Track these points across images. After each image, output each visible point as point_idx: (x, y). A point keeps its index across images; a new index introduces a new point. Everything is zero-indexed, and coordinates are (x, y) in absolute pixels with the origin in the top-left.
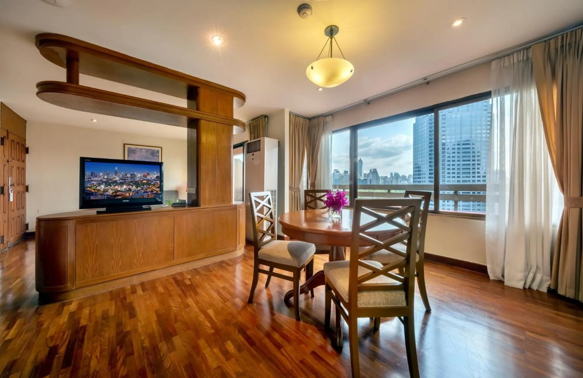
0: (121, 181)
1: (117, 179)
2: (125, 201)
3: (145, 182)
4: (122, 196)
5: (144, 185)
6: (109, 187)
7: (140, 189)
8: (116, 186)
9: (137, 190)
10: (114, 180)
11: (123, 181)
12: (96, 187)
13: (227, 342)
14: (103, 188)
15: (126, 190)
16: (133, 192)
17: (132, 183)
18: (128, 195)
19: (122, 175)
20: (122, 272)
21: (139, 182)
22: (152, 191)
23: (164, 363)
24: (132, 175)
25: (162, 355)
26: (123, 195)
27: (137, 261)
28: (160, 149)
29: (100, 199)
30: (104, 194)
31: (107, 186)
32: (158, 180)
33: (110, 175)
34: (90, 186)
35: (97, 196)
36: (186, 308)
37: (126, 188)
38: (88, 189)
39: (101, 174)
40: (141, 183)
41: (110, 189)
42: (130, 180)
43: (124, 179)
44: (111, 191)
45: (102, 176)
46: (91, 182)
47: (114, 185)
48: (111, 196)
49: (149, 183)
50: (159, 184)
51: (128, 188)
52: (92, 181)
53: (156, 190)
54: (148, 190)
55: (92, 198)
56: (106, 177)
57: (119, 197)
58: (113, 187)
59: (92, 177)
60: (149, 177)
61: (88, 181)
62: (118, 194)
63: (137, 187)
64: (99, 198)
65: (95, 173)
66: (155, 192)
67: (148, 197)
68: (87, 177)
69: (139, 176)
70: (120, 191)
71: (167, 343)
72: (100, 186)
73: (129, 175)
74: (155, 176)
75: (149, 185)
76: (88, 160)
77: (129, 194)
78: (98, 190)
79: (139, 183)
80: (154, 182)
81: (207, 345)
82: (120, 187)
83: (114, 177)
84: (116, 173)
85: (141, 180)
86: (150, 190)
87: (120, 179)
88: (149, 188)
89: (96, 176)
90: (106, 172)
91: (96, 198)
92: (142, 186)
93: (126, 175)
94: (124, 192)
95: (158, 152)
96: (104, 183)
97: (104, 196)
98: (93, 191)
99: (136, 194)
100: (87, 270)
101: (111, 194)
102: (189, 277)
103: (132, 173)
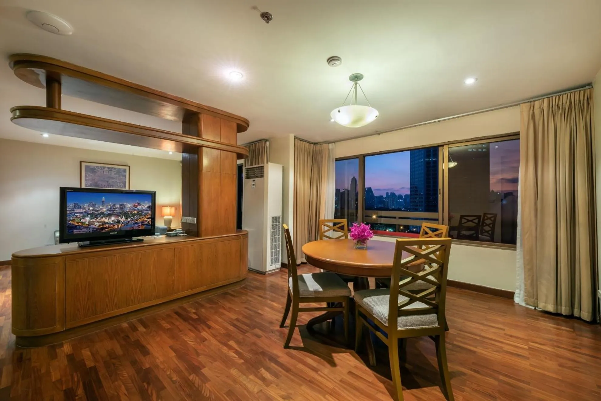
0: (109, 212)
1: (105, 210)
2: (113, 233)
3: (136, 212)
4: (110, 229)
5: (134, 216)
6: (95, 219)
7: (130, 220)
8: (103, 217)
9: (127, 222)
10: (101, 211)
11: (111, 212)
12: (80, 220)
13: (260, 370)
14: (88, 221)
15: (115, 222)
16: (123, 223)
17: (121, 214)
18: (116, 227)
19: (110, 206)
20: (117, 309)
21: (129, 212)
22: (143, 222)
23: (203, 392)
24: (121, 205)
25: (197, 386)
26: (111, 227)
27: (134, 297)
28: (127, 168)
29: (85, 232)
30: (90, 227)
31: (93, 219)
32: (150, 210)
33: (97, 206)
34: (73, 218)
35: (81, 230)
36: (204, 342)
37: (114, 220)
38: (71, 222)
39: (86, 205)
40: (131, 213)
41: (96, 222)
42: (118, 211)
43: (112, 210)
44: (97, 223)
45: (87, 207)
46: (74, 214)
47: (101, 217)
48: (97, 229)
49: (139, 213)
50: (151, 214)
51: (117, 220)
52: (76, 213)
53: (147, 221)
54: (138, 221)
55: (76, 232)
56: (91, 208)
57: (106, 230)
58: (99, 219)
59: (75, 209)
60: (139, 208)
61: (71, 213)
62: (105, 226)
63: (126, 218)
64: (83, 231)
65: (79, 204)
66: (146, 223)
67: (139, 228)
68: (69, 209)
69: (129, 206)
70: (107, 223)
71: (197, 375)
72: (85, 218)
73: (118, 206)
74: (147, 206)
75: (140, 216)
76: (70, 190)
77: (118, 226)
78: (82, 223)
79: (129, 214)
80: (145, 212)
81: (240, 374)
82: (107, 218)
83: (101, 208)
84: (103, 204)
85: (131, 210)
86: (141, 221)
87: (107, 210)
88: (140, 218)
89: (80, 208)
90: (92, 203)
91: (79, 231)
92: (132, 217)
93: (115, 205)
94: (112, 224)
95: (125, 171)
96: (89, 215)
97: (90, 229)
98: (76, 224)
99: (125, 226)
100: (78, 310)
101: (97, 227)
102: (194, 311)
103: (121, 204)
